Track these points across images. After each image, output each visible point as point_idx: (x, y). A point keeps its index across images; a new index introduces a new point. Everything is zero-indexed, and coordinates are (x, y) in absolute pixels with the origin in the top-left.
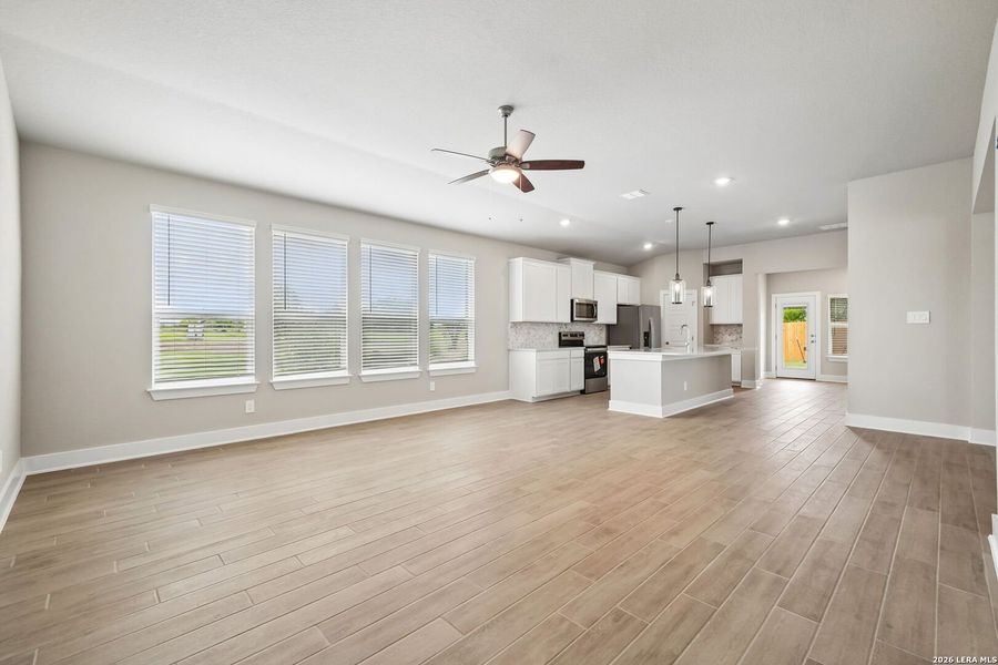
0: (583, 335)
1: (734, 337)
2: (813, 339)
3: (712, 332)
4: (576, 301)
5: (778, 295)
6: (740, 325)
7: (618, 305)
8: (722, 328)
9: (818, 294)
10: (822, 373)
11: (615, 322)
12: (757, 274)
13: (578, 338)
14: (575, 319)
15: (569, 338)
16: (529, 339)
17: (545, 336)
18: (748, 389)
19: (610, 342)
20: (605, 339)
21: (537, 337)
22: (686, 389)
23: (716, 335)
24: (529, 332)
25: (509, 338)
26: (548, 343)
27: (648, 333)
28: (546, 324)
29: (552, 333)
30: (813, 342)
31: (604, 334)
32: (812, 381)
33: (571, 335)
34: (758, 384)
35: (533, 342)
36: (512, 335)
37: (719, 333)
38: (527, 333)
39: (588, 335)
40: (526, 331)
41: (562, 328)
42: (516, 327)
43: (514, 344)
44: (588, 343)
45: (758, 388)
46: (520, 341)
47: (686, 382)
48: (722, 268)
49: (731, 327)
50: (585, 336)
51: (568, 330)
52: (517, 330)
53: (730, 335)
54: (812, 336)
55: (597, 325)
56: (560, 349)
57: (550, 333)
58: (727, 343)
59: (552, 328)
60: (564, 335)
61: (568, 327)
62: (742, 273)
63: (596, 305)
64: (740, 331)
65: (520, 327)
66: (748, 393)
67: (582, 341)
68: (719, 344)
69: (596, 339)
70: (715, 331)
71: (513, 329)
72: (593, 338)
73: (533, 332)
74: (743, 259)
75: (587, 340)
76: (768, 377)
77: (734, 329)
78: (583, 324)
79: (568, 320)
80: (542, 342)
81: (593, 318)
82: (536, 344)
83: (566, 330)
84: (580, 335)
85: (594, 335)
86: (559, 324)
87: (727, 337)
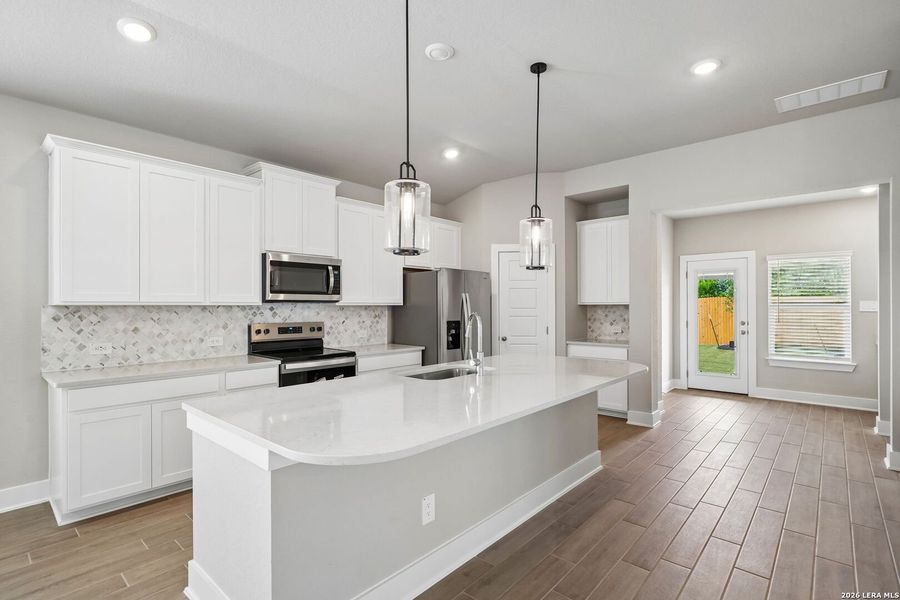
0: (320, 329)
1: (618, 328)
2: (744, 328)
3: (584, 320)
4: (270, 258)
5: (689, 257)
6: (627, 307)
7: (405, 270)
8: (600, 311)
9: (752, 255)
10: (758, 385)
11: (400, 302)
13: (306, 334)
14: (271, 296)
15: (274, 335)
16: (134, 344)
17: (198, 335)
18: (639, 430)
19: (397, 339)
20: (386, 333)
21: (169, 337)
22: (432, 517)
23: (589, 324)
24: (133, 328)
25: (46, 346)
26: (211, 349)
27: (458, 322)
28: (204, 308)
29: (225, 327)
30: (743, 333)
31: (384, 324)
32: (742, 398)
33: (282, 330)
34: (658, 412)
35: (151, 350)
36: (59, 338)
37: (595, 320)
38: (125, 331)
39: (341, 328)
40: (121, 325)
41: (251, 316)
42: (79, 317)
43: (67, 361)
44: (339, 342)
45: (656, 424)
46: (98, 352)
47: (433, 496)
48: (602, 206)
49: (614, 309)
50: (326, 329)
51: (278, 320)
52: (83, 325)
53: (612, 324)
54: (743, 324)
55: (367, 308)
56: (249, 362)
57: (217, 327)
58: (608, 338)
59: (224, 316)
60: (258, 332)
61: (268, 313)
62: (627, 213)
63: (337, 268)
64: (626, 317)
65: (94, 318)
66: (639, 439)
67: (320, 340)
68: (596, 340)
69: (363, 334)
70: (589, 316)
71: (63, 322)
72: (354, 332)
73: (148, 327)
74: (627, 188)
75: (336, 338)
76: (675, 390)
77: (618, 313)
78: (309, 307)
79: (258, 301)
80: (188, 348)
81: (333, 293)
82: (164, 355)
83: (271, 320)
84: (312, 329)
85: (357, 327)
86: (243, 308)
87: (607, 329)
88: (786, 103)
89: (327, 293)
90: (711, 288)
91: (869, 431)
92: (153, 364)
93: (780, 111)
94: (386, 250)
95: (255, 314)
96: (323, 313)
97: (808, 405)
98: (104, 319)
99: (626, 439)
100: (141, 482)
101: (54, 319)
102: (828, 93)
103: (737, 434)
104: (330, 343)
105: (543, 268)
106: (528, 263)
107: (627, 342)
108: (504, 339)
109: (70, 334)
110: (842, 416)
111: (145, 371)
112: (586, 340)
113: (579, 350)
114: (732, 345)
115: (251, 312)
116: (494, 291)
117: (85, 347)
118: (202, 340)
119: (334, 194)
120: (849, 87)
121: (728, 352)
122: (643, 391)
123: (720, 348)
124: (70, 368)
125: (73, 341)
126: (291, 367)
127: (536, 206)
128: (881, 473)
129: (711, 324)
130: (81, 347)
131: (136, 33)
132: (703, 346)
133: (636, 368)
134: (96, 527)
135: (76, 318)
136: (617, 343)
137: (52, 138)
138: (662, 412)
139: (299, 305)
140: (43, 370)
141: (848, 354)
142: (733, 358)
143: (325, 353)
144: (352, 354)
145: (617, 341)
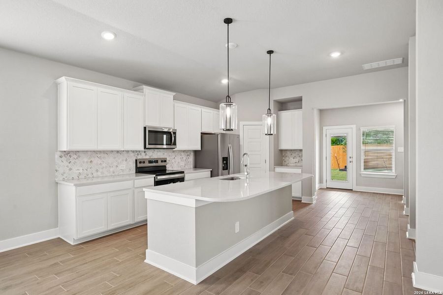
0: (165, 161)
1: (297, 160)
2: (351, 160)
3: (281, 157)
4: (149, 129)
5: (327, 128)
6: (301, 150)
7: (203, 134)
8: (288, 152)
9: (354, 126)
10: (357, 185)
11: (199, 148)
12: (313, 109)
13: (160, 164)
14: (147, 146)
15: (147, 164)
16: (90, 168)
17: (115, 164)
18: (307, 205)
19: (197, 166)
20: (192, 163)
21: (104, 165)
22: (238, 231)
23: (284, 158)
24: (90, 161)
25: (57, 169)
26: (121, 171)
27: (227, 158)
28: (118, 152)
29: (126, 160)
30: (351, 162)
31: (191, 159)
32: (350, 191)
33: (150, 162)
34: (315, 197)
35: (97, 171)
36: (62, 165)
37: (286, 156)
38: (87, 162)
39: (173, 161)
40: (86, 160)
41: (136, 155)
42: (70, 156)
43: (65, 175)
44: (172, 167)
45: (314, 202)
46: (77, 172)
47: (238, 222)
48: (289, 105)
49: (295, 151)
50: (167, 161)
51: (147, 157)
52: (71, 159)
53: (294, 158)
54: (350, 158)
55: (184, 151)
56: (136, 176)
57: (123, 160)
58: (292, 165)
59: (125, 154)
60: (140, 162)
61: (143, 154)
62: (301, 108)
63: (175, 133)
64: (300, 155)
65: (75, 157)
66: (307, 208)
67: (165, 166)
68: (287, 166)
69: (182, 164)
70: (283, 155)
71: (64, 159)
72: (179, 163)
73: (96, 161)
74: (302, 97)
75: (171, 165)
76: (321, 189)
77: (297, 153)
78: (160, 151)
79: (142, 148)
80: (112, 169)
81: (173, 145)
82: (102, 173)
83: (145, 157)
84: (162, 161)
85: (180, 160)
86: (133, 152)
87: (292, 160)
88: (367, 66)
89: (171, 145)
90: (336, 141)
91: (400, 202)
92: (98, 177)
93: (365, 69)
94: (221, 129)
95: (138, 155)
96: (166, 154)
97: (377, 193)
98: (79, 156)
99: (302, 208)
100: (103, 227)
101: (60, 157)
102: (382, 64)
103: (348, 205)
104: (169, 168)
105: (272, 135)
106: (266, 133)
107: (301, 166)
108: (246, 166)
109: (66, 164)
110: (390, 197)
111: (95, 180)
112: (282, 166)
113: (279, 170)
114: (345, 169)
115: (136, 154)
116: (241, 143)
117: (72, 169)
118: (117, 166)
119: (172, 99)
120: (389, 62)
121: (344, 172)
122: (308, 188)
123: (340, 170)
124: (66, 179)
125: (67, 166)
126: (160, 178)
127: (269, 109)
128: (402, 216)
129: (336, 159)
130: (70, 169)
131: (108, 36)
132: (333, 169)
133: (306, 176)
134: (90, 245)
135: (68, 157)
136: (296, 167)
137: (65, 78)
138: (316, 197)
139: (156, 150)
140: (56, 180)
141: (394, 170)
142: (346, 175)
143: (167, 172)
144: (183, 172)
145: (296, 166)
